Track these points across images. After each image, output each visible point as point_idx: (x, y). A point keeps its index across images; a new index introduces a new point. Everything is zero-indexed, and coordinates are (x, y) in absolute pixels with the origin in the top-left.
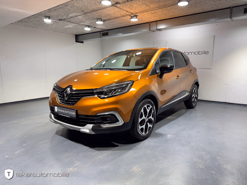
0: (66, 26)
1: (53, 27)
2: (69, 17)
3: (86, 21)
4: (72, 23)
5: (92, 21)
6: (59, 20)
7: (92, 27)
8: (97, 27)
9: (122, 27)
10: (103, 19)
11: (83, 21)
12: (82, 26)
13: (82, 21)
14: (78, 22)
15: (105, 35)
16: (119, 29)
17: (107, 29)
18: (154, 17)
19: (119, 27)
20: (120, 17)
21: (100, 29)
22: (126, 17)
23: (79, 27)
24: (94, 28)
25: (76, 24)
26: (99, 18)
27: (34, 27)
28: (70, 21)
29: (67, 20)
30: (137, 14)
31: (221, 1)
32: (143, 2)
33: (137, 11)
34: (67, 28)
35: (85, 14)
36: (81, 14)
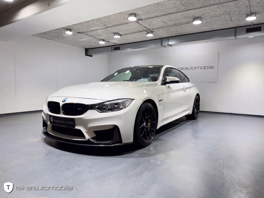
0: (81, 39)
1: (68, 40)
2: (89, 30)
3: (103, 35)
4: (89, 36)
5: (109, 35)
6: (79, 33)
7: (106, 41)
8: (111, 41)
9: (135, 42)
10: (120, 33)
11: (101, 34)
12: (97, 39)
13: (99, 35)
14: (95, 36)
15: (116, 50)
16: (131, 44)
17: (119, 44)
18: (167, 33)
19: (131, 42)
20: (136, 32)
21: (113, 43)
22: (142, 32)
23: (93, 41)
24: (108, 42)
25: (92, 38)
26: (117, 32)
27: (48, 39)
28: (88, 34)
29: (86, 33)
30: (153, 30)
31: (228, 22)
32: (162, 20)
33: (154, 27)
34: (81, 41)
35: (106, 28)
36: (102, 28)
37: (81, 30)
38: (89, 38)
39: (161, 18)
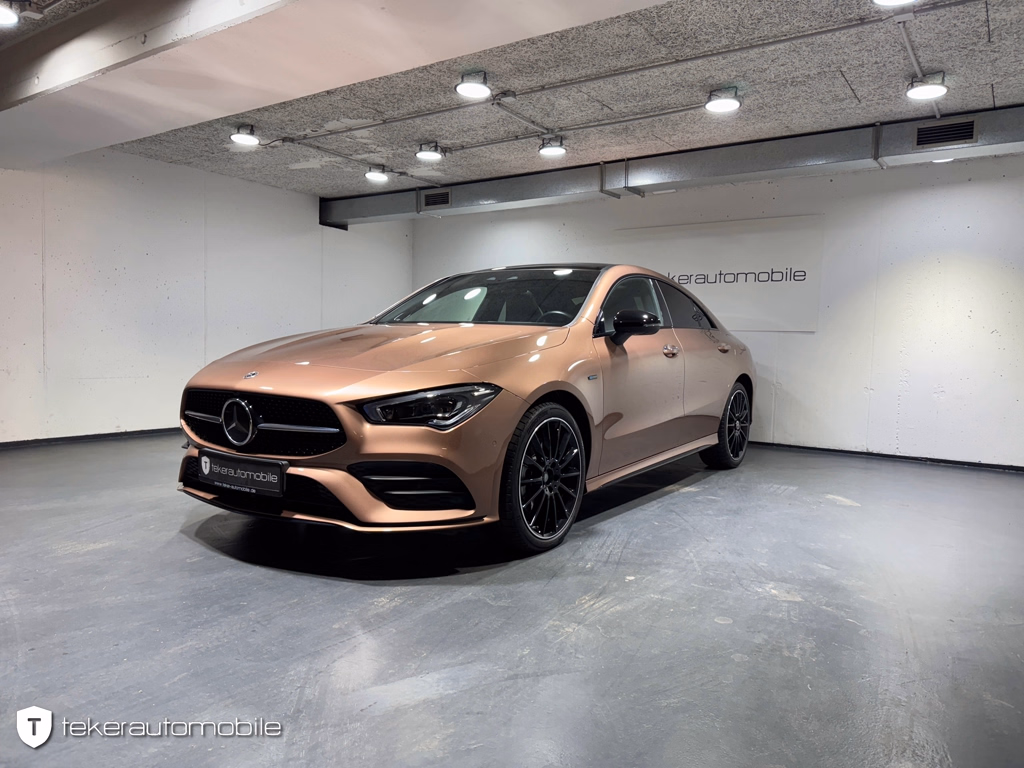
0: (298, 161)
1: (248, 165)
2: (321, 131)
3: (379, 149)
4: (326, 151)
5: (400, 151)
6: (284, 140)
7: (392, 171)
8: (412, 171)
9: (502, 175)
10: (444, 142)
11: (370, 146)
12: (357, 164)
13: (364, 148)
14: (347, 151)
15: (435, 203)
16: (488, 183)
17: (444, 182)
18: (620, 144)
19: (489, 176)
20: (502, 141)
21: (420, 178)
22: (523, 141)
23: (345, 170)
24: (401, 174)
25: (339, 159)
26: (430, 138)
27: (175, 162)
28: (319, 145)
29: (312, 141)
30: (563, 133)
31: (844, 105)
32: (592, 94)
33: (567, 121)
34: (300, 170)
35: (385, 122)
36: (370, 121)
37: (289, 131)
38: (327, 159)
39: (584, 89)
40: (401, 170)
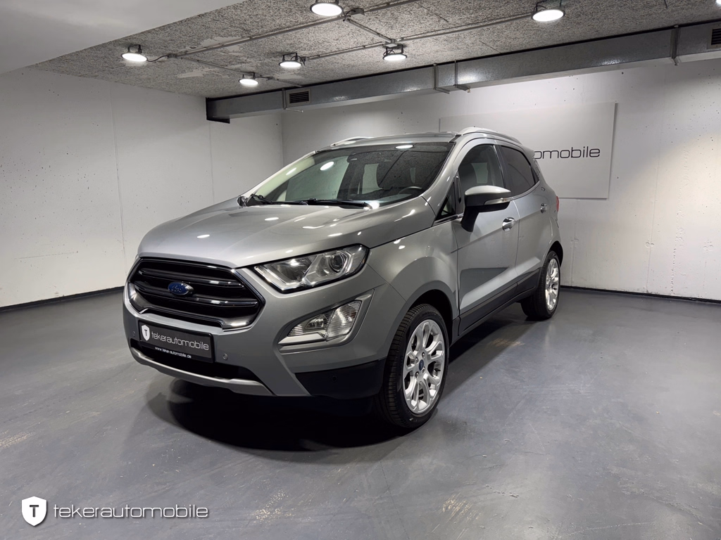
0: (183, 72)
1: (144, 77)
2: (199, 48)
6: (169, 56)
7: (261, 76)
8: (277, 76)
9: (352, 76)
10: (301, 53)
11: (241, 58)
12: (232, 72)
13: (237, 60)
14: (222, 63)
15: (299, 101)
17: (304, 83)
20: (352, 50)
21: (285, 81)
22: (370, 49)
23: (223, 77)
24: (269, 78)
25: (216, 69)
27: (84, 76)
30: (403, 42)
31: (653, 10)
32: (430, 9)
33: (408, 32)
35: (251, 38)
36: (239, 38)
37: (172, 49)
38: (207, 69)
39: (425, 4)
40: (268, 76)
